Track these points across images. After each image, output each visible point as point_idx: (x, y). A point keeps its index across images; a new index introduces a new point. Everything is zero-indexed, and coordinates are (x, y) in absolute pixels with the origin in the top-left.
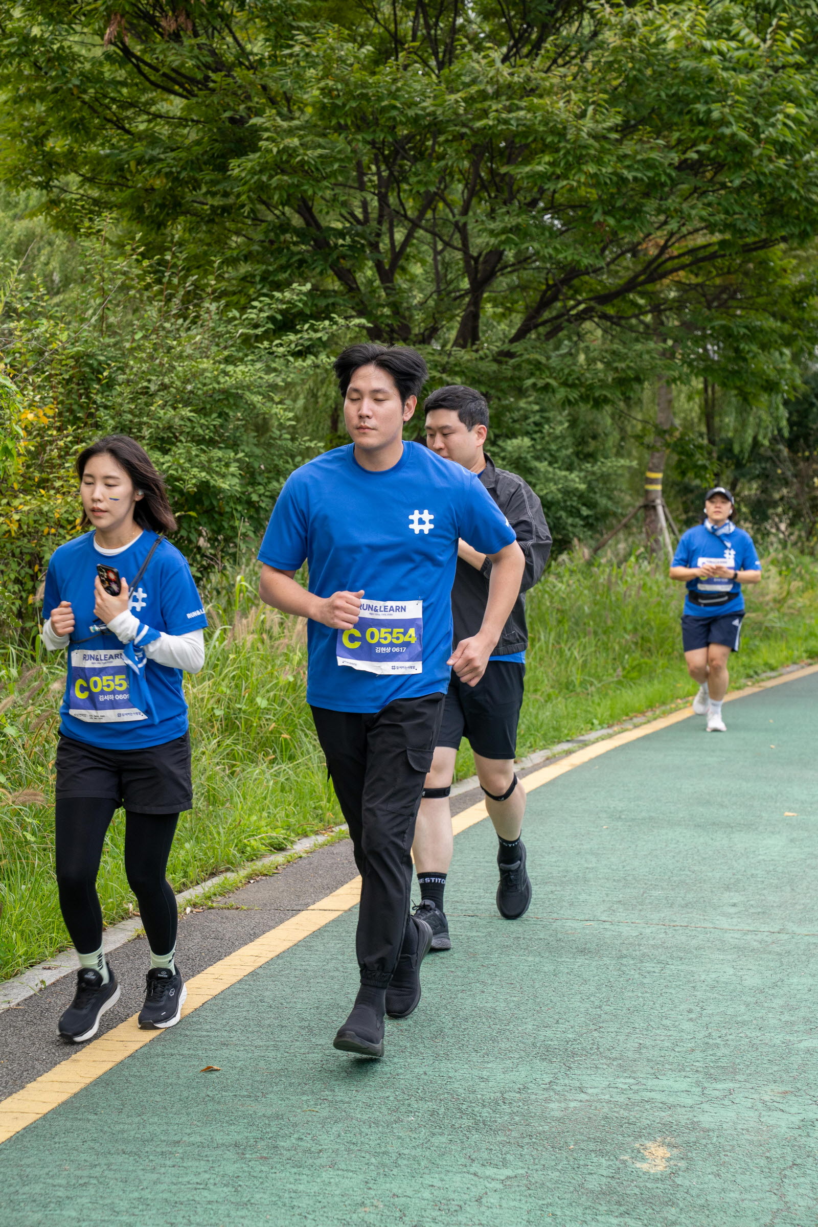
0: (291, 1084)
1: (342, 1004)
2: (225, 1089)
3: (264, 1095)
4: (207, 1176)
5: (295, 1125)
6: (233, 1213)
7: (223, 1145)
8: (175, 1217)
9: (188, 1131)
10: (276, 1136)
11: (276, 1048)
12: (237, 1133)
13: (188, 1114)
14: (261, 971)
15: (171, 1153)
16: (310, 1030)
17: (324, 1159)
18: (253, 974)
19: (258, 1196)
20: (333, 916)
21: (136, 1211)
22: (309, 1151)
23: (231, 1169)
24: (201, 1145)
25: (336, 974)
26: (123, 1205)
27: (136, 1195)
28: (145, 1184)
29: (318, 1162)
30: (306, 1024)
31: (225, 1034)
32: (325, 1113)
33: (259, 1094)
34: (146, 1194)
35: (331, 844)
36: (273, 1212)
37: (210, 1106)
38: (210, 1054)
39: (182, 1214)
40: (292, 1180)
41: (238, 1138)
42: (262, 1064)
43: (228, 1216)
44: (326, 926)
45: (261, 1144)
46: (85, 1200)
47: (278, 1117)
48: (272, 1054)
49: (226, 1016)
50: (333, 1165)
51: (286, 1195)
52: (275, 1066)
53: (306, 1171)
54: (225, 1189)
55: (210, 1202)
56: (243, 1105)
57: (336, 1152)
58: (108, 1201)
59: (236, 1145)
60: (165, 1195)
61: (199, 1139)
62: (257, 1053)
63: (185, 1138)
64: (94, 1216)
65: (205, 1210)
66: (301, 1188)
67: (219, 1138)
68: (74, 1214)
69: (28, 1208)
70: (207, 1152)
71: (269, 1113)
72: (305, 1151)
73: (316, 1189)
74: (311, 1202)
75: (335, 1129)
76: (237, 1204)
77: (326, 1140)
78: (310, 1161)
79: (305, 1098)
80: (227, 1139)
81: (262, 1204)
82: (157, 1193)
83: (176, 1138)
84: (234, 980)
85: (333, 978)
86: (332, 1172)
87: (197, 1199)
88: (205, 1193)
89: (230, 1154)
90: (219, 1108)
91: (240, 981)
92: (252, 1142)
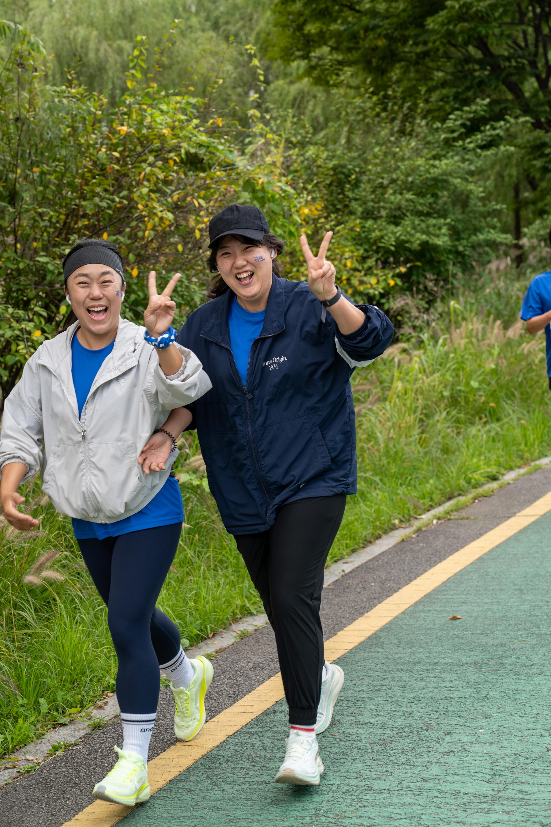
0: (510, 625)
1: (543, 573)
2: (466, 629)
3: (492, 632)
4: (457, 682)
5: (514, 650)
6: (475, 704)
7: (466, 663)
8: (438, 708)
9: (443, 656)
10: (501, 657)
11: (499, 603)
12: (474, 656)
13: (442, 646)
14: (485, 557)
15: (432, 669)
16: (521, 591)
17: (535, 670)
18: (481, 559)
19: (492, 693)
20: (533, 519)
21: (413, 705)
22: (524, 665)
23: (473, 678)
24: (452, 664)
25: (537, 555)
26: (404, 701)
27: (412, 695)
28: (417, 688)
29: (531, 672)
30: (517, 587)
31: (464, 596)
32: (534, 642)
33: (489, 632)
34: (418, 694)
35: (530, 473)
36: (503, 703)
37: (457, 640)
38: (454, 609)
39: (442, 705)
40: (514, 683)
41: (476, 659)
42: (489, 613)
43: (473, 706)
44: (529, 526)
45: (492, 662)
46: (379, 699)
47: (502, 645)
48: (495, 607)
49: (464, 585)
50: (541, 673)
51: (511, 692)
52: (498, 615)
53: (523, 677)
54: (470, 690)
55: (460, 698)
56: (478, 639)
57: (543, 665)
58: (394, 699)
59: (475, 663)
60: (431, 695)
61: (450, 661)
62: (486, 607)
63: (441, 661)
64: (386, 708)
65: (458, 702)
66: (520, 687)
67: (463, 659)
68: (373, 707)
70: (456, 668)
71: (496, 642)
72: (522, 666)
73: (531, 688)
74: (528, 696)
75: (541, 651)
76: (478, 698)
77: (536, 658)
78: (525, 671)
79: (520, 633)
80: (469, 660)
81: (495, 698)
82: (425, 694)
83: (436, 661)
84: (468, 563)
85: (535, 558)
86: (541, 678)
87: (451, 696)
88: (457, 693)
89: (472, 669)
90: (463, 641)
91: (472, 564)
92: (486, 661)
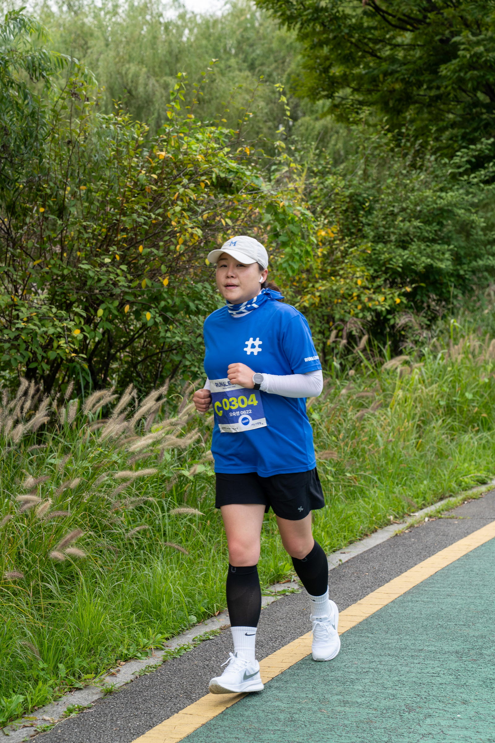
0: (490, 618)
2: (449, 620)
3: (473, 624)
4: (439, 669)
6: (455, 690)
7: (449, 652)
8: (420, 692)
9: (427, 644)
10: (481, 648)
11: (481, 598)
12: (457, 646)
13: (427, 634)
14: (471, 554)
15: (417, 656)
18: (466, 556)
19: (470, 681)
21: (397, 688)
23: (454, 666)
24: (435, 652)
26: (389, 684)
27: (397, 678)
28: (402, 672)
31: (449, 589)
33: (471, 624)
34: (402, 678)
36: (480, 690)
37: (441, 630)
38: (440, 601)
39: (424, 690)
40: (491, 673)
41: (458, 648)
42: (472, 606)
43: (452, 692)
45: (472, 652)
46: (366, 681)
47: (482, 637)
48: (478, 601)
49: (450, 579)
51: (488, 681)
52: (480, 608)
54: (450, 677)
55: (441, 684)
56: (460, 630)
58: (380, 682)
59: (457, 652)
60: (414, 679)
61: (434, 649)
62: (469, 600)
63: (426, 648)
64: (372, 689)
65: (439, 688)
67: (446, 648)
68: (361, 688)
69: (334, 684)
70: (439, 656)
71: (477, 634)
76: (457, 685)
80: (451, 649)
81: (473, 685)
82: (409, 678)
83: (420, 648)
84: (455, 559)
87: (433, 682)
88: (438, 679)
89: (453, 657)
90: (446, 631)
91: (459, 560)
92: (466, 650)
